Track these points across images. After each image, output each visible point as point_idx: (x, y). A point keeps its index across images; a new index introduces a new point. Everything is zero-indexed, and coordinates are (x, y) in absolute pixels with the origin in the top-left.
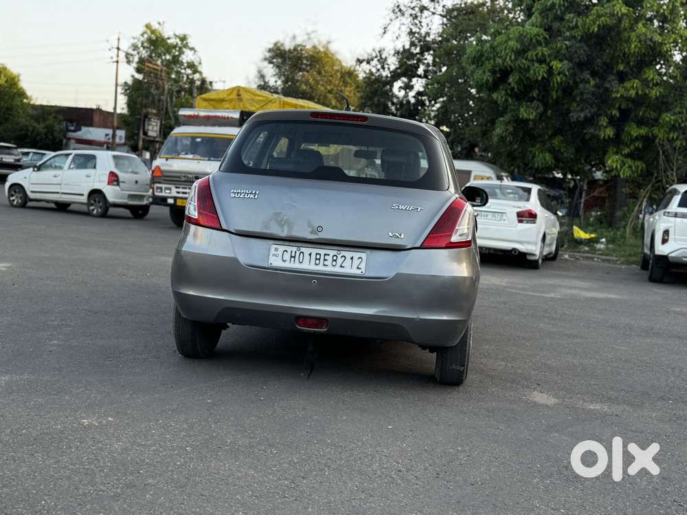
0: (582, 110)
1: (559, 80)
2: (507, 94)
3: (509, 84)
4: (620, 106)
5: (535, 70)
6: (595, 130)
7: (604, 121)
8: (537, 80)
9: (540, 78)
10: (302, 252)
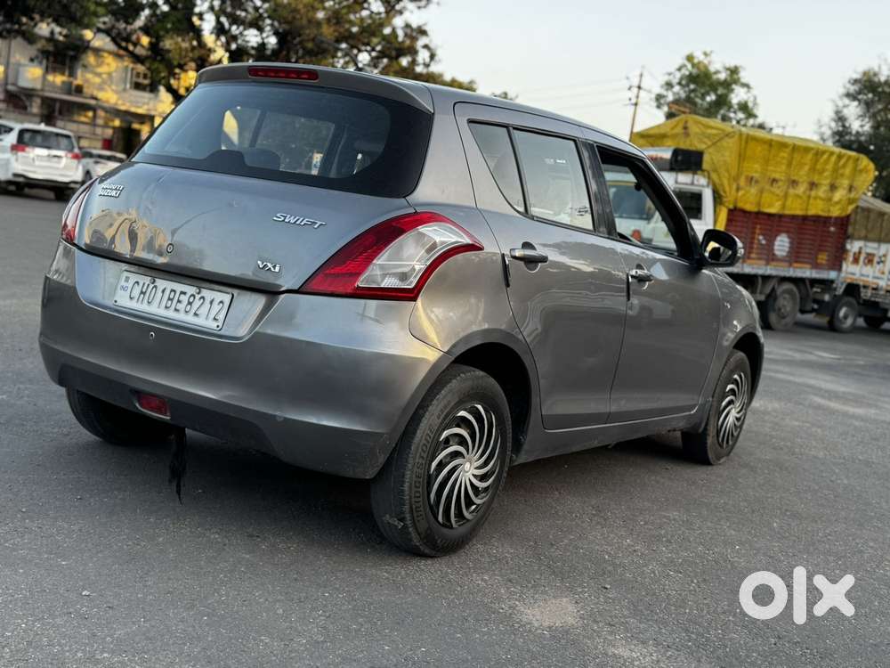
10: (155, 287)
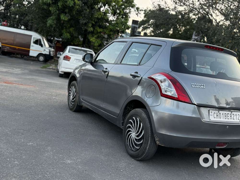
0: (84, 20)
1: (77, 7)
2: (56, 9)
3: (58, 6)
4: (94, 20)
5: (69, 2)
6: (87, 28)
7: (90, 25)
8: (70, 6)
9: (71, 6)
10: (220, 113)
